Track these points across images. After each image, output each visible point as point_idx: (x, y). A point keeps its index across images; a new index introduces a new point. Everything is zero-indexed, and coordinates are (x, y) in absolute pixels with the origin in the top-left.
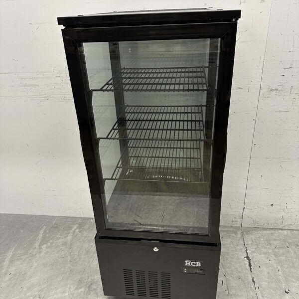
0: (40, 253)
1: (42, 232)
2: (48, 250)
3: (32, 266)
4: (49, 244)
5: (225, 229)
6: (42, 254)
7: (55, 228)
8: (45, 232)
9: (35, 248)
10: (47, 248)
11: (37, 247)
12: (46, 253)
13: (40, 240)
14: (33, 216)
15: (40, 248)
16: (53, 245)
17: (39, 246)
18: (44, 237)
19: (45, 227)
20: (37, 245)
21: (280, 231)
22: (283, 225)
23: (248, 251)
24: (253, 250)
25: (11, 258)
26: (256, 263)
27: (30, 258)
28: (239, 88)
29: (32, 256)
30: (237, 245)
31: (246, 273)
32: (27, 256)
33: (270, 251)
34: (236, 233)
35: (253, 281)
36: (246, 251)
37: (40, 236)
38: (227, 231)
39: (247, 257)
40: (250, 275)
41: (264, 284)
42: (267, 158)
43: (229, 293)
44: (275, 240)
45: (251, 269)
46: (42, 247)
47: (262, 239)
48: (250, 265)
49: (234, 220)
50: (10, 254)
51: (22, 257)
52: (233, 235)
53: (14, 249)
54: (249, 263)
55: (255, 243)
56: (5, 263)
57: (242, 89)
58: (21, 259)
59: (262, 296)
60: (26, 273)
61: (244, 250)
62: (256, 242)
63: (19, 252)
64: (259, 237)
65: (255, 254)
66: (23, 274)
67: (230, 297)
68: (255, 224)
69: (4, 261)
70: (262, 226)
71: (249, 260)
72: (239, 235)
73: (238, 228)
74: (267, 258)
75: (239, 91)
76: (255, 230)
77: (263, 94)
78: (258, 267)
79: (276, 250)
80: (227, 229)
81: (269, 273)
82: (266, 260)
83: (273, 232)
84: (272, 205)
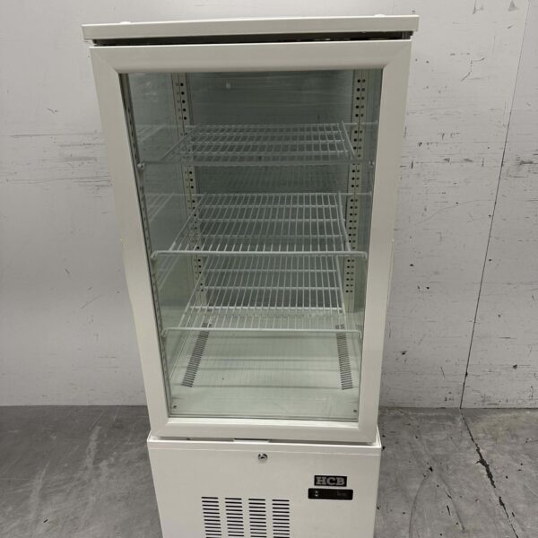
0: (98, 476)
1: (94, 437)
2: (112, 470)
3: (87, 503)
4: (112, 459)
5: (434, 414)
6: (102, 479)
7: (117, 427)
8: (100, 436)
9: (86, 468)
10: (110, 466)
11: (90, 466)
12: (111, 477)
13: (93, 453)
14: (72, 407)
15: (97, 468)
16: (121, 460)
17: (94, 463)
18: (99, 447)
19: (98, 428)
20: (89, 461)
21: (528, 412)
22: (533, 402)
23: (481, 451)
24: (490, 448)
25: (41, 490)
26: (499, 471)
27: (80, 488)
28: (467, 160)
29: (84, 483)
30: (460, 441)
31: (486, 490)
32: (72, 485)
33: (520, 448)
34: (453, 420)
35: (502, 504)
36: (478, 450)
37: (93, 445)
38: (438, 418)
39: (482, 462)
40: (493, 494)
41: (521, 507)
42: (509, 284)
43: (464, 528)
44: (523, 428)
45: (492, 482)
46: (101, 465)
47: (501, 429)
48: (490, 476)
49: (449, 396)
50: (38, 483)
51: (65, 487)
52: (449, 423)
53: (44, 473)
54: (488, 471)
55: (489, 436)
56: (32, 500)
57: (471, 161)
58: (61, 491)
59: (523, 530)
60: (76, 518)
61: (474, 450)
62: (491, 434)
63: (55, 478)
64: (495, 426)
65: (494, 456)
66: (71, 520)
67: (466, 534)
68: (484, 401)
69: (28, 497)
70: (496, 404)
71: (487, 466)
72: (460, 424)
73: (455, 411)
74: (517, 461)
75: (466, 165)
76: (485, 413)
77: (508, 171)
78: (504, 477)
79: (528, 446)
80: (437, 414)
81: (525, 487)
82: (516, 465)
83: (516, 414)
84: (515, 367)
